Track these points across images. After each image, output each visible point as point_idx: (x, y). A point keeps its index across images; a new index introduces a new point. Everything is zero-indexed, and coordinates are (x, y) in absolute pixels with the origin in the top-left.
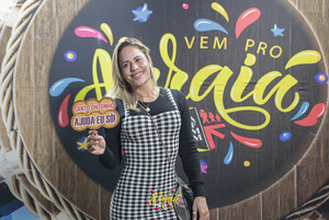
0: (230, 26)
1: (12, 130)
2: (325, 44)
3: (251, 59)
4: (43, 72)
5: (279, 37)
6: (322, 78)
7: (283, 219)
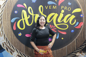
0: (57, 3)
1: (2, 31)
2: (82, 7)
3: (63, 11)
4: (9, 16)
5: (70, 5)
6: (82, 15)
7: (72, 53)
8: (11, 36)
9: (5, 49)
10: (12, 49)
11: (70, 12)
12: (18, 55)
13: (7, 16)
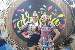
0: (47, 9)
1: (5, 29)
2: (65, 13)
5: (56, 12)
6: (64, 19)
7: (57, 46)
8: (12, 33)
9: (7, 42)
10: (13, 42)
11: (56, 17)
12: (17, 47)
13: (10, 18)
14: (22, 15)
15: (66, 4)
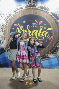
1: (4, 40)
3: (41, 29)
4: (9, 31)
5: (46, 26)
6: (52, 32)
7: (46, 54)
14: (18, 28)
15: (54, 19)
